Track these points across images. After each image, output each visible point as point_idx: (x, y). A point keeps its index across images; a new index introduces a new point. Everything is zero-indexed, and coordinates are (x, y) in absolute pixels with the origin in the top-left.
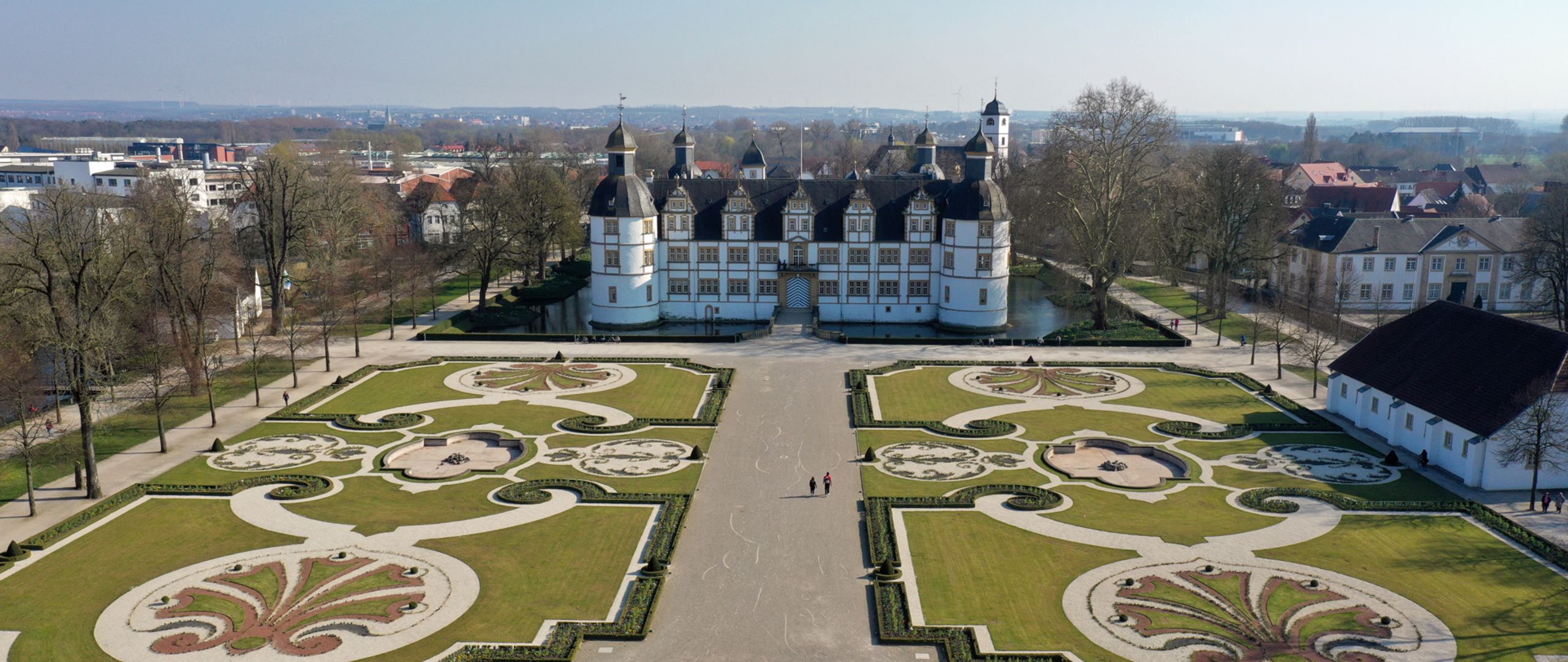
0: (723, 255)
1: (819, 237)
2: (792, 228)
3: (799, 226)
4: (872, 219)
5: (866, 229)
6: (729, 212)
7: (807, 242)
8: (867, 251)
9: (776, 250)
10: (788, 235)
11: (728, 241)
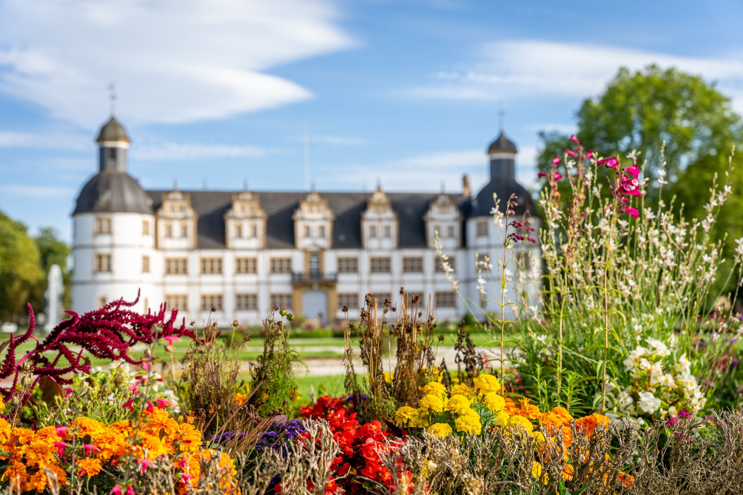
0: (229, 265)
1: (336, 245)
2: (308, 234)
3: (315, 232)
4: (394, 226)
5: (388, 235)
6: (235, 218)
7: (322, 250)
8: (388, 260)
9: (289, 261)
10: (302, 242)
11: (234, 250)
